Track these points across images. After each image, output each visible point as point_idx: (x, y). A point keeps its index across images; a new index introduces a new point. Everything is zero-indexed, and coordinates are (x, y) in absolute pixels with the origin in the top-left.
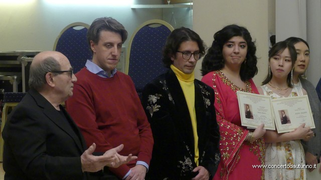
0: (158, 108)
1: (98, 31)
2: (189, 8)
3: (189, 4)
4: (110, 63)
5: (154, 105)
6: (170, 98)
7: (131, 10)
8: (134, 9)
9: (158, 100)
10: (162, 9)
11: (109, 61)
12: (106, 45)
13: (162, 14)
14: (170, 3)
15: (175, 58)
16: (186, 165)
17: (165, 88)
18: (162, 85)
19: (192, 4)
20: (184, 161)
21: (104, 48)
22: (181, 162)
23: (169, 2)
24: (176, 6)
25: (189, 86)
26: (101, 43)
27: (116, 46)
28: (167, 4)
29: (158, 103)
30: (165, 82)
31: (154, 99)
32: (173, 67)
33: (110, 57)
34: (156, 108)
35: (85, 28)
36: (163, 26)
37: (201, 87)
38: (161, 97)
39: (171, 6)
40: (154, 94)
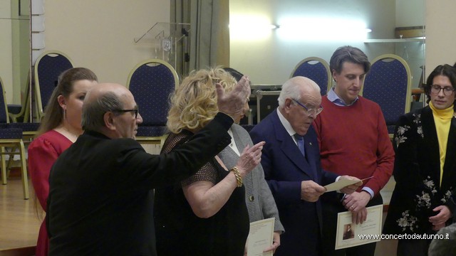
0: (404, 140)
1: (341, 62)
2: (422, 42)
4: (351, 94)
5: (401, 136)
6: (420, 131)
7: (363, 45)
8: (366, 44)
9: (406, 132)
10: (394, 43)
11: (351, 91)
12: (347, 76)
13: (394, 48)
14: (403, 38)
16: (422, 200)
17: (416, 121)
19: (425, 38)
20: (421, 195)
21: (346, 79)
22: (418, 196)
23: (401, 36)
24: (409, 40)
25: (445, 123)
26: (343, 74)
27: (358, 78)
28: (400, 38)
29: (405, 134)
30: (419, 116)
31: (402, 130)
33: (352, 87)
34: (402, 140)
35: (320, 63)
36: (396, 60)
38: (409, 129)
39: (404, 40)
40: (403, 126)
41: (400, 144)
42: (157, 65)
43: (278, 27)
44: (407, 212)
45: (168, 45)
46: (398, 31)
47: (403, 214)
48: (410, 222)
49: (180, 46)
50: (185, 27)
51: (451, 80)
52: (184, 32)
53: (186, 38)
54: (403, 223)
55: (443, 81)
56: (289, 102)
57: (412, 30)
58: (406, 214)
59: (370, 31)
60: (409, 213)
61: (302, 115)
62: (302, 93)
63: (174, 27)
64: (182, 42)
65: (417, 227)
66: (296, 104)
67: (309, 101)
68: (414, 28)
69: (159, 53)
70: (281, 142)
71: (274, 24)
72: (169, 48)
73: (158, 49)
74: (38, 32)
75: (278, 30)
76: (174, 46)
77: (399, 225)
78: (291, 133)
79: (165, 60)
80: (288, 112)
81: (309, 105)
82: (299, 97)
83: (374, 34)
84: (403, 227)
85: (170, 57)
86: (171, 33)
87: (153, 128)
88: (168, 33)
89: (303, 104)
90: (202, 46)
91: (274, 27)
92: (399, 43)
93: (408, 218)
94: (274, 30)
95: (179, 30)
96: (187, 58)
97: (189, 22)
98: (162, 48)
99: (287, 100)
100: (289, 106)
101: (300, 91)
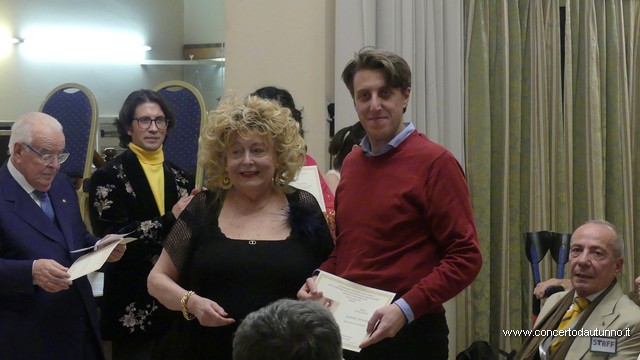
0: (109, 204)
2: (220, 65)
5: (104, 200)
6: (129, 189)
7: (140, 68)
8: (144, 66)
9: (109, 193)
10: (183, 66)
13: (183, 73)
14: (194, 59)
15: (132, 131)
17: (120, 176)
18: (117, 172)
19: (224, 60)
23: (192, 57)
24: (202, 62)
25: (156, 171)
28: (190, 59)
29: (109, 197)
30: (121, 167)
31: (104, 191)
32: (132, 146)
34: (107, 205)
35: (80, 91)
37: (175, 173)
38: (113, 189)
39: (195, 63)
40: (104, 185)
41: (104, 211)
43: (21, 41)
44: (132, 305)
46: (187, 50)
47: (128, 308)
48: (139, 319)
51: (163, 108)
54: (129, 321)
55: (150, 109)
56: (19, 147)
57: (206, 49)
58: (131, 308)
59: (149, 48)
60: (135, 306)
61: (37, 164)
62: (34, 135)
65: (149, 323)
66: (28, 150)
67: (44, 146)
68: (208, 46)
70: (13, 202)
71: (16, 36)
75: (21, 45)
77: (125, 325)
78: (29, 190)
80: (19, 161)
81: (45, 151)
82: (29, 140)
83: (157, 50)
84: (130, 327)
89: (37, 148)
91: (17, 41)
92: (190, 66)
93: (135, 313)
94: (16, 44)
99: (16, 145)
100: (19, 153)
101: (32, 132)
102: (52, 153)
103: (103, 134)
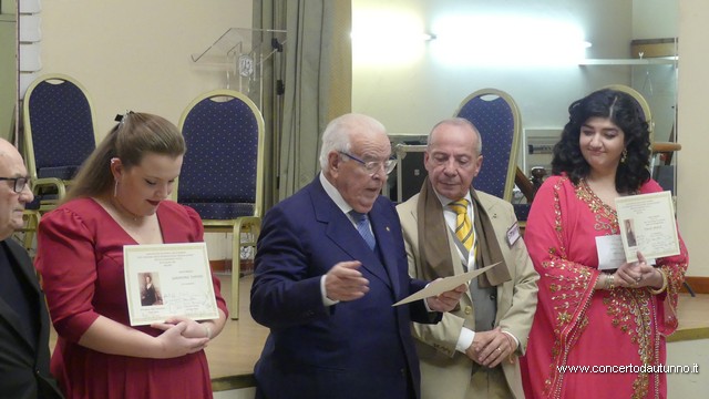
2: (675, 64)
3: (672, 58)
7: (578, 69)
8: (583, 67)
10: (630, 66)
13: (630, 74)
14: (644, 57)
19: (677, 58)
23: (641, 55)
24: (654, 61)
28: (639, 57)
35: (500, 98)
39: (645, 62)
42: (230, 99)
43: (434, 37)
45: (248, 66)
46: (637, 46)
49: (269, 68)
50: (276, 37)
52: (276, 44)
53: (279, 54)
56: (335, 158)
57: (660, 45)
59: (590, 45)
61: (360, 176)
62: (353, 140)
63: (258, 38)
64: (271, 61)
66: (346, 159)
67: (368, 151)
68: (662, 41)
69: (233, 79)
70: (326, 223)
71: (428, 32)
72: (251, 71)
73: (231, 73)
74: (30, 43)
75: (434, 41)
76: (258, 68)
78: (345, 210)
79: (244, 91)
82: (347, 147)
83: (599, 46)
85: (251, 87)
86: (254, 47)
87: (220, 205)
88: (248, 46)
89: (358, 156)
90: (306, 68)
91: (429, 37)
92: (639, 66)
94: (428, 41)
95: (267, 41)
96: (281, 89)
97: (284, 27)
98: (238, 72)
99: (331, 155)
100: (336, 166)
101: (350, 136)
102: (377, 159)
103: (531, 150)
